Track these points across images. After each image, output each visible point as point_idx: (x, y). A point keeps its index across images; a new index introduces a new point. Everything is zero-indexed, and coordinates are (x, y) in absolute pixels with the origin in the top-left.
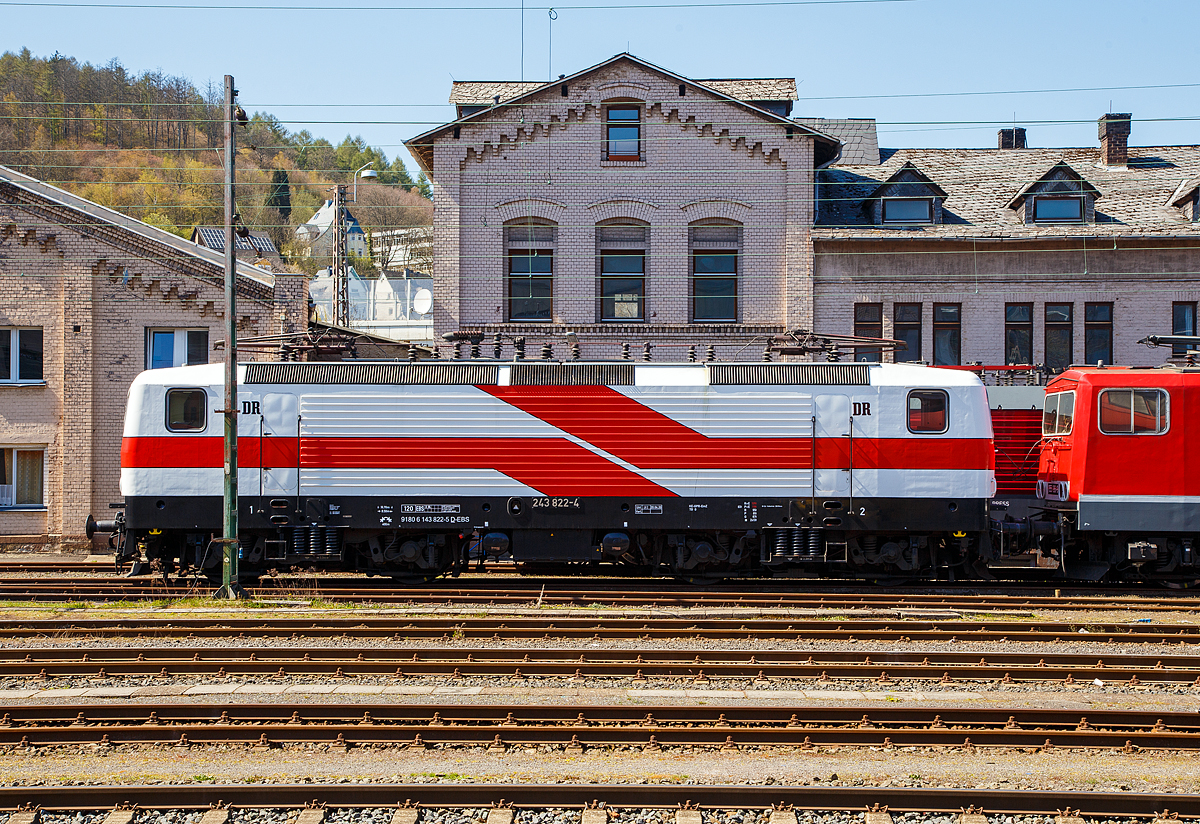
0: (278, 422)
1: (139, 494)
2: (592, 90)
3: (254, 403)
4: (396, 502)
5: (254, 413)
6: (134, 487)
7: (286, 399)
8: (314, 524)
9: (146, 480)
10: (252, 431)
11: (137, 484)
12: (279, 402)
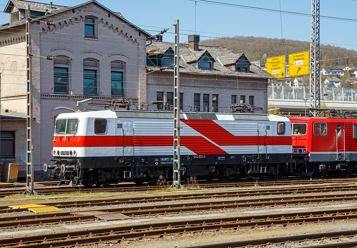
0: (127, 131)
1: (87, 156)
2: (82, 12)
3: (120, 124)
4: (159, 157)
5: (121, 128)
6: (85, 154)
7: (130, 123)
8: (138, 165)
9: (89, 151)
10: (120, 134)
11: (86, 153)
12: (128, 124)
